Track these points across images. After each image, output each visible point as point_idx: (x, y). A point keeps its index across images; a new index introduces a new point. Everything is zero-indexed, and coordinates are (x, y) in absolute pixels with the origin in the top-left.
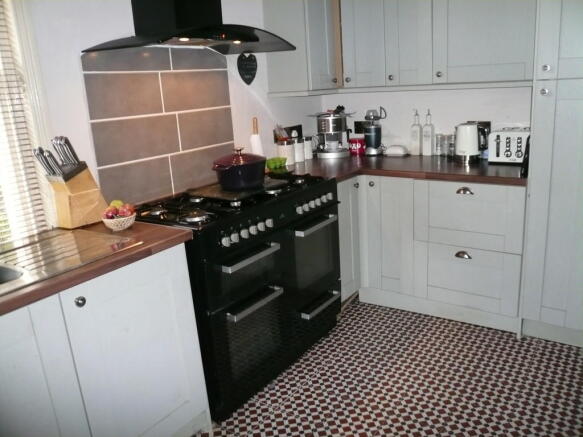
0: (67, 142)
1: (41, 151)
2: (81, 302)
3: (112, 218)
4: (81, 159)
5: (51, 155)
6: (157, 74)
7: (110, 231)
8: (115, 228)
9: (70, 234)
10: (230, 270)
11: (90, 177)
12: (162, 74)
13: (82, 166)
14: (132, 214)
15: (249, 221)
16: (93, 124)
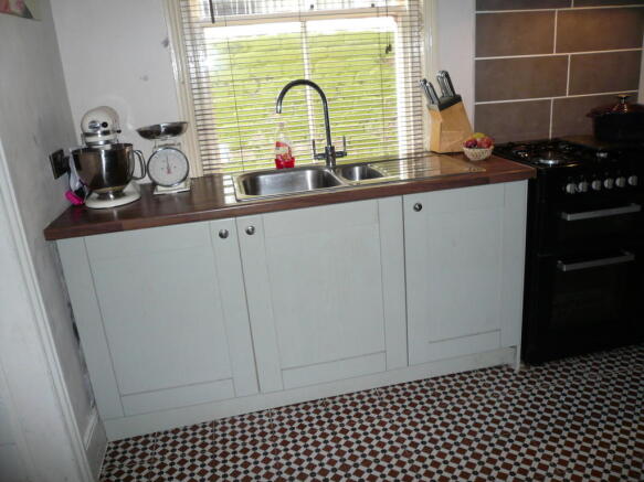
0: (447, 75)
1: (425, 81)
2: (419, 208)
3: (470, 147)
4: (457, 93)
5: (431, 86)
6: (554, 12)
7: (467, 160)
8: (471, 157)
9: (436, 157)
10: (569, 218)
11: (463, 110)
12: (559, 12)
13: (457, 99)
14: (489, 147)
15: (607, 174)
16: (477, 61)
